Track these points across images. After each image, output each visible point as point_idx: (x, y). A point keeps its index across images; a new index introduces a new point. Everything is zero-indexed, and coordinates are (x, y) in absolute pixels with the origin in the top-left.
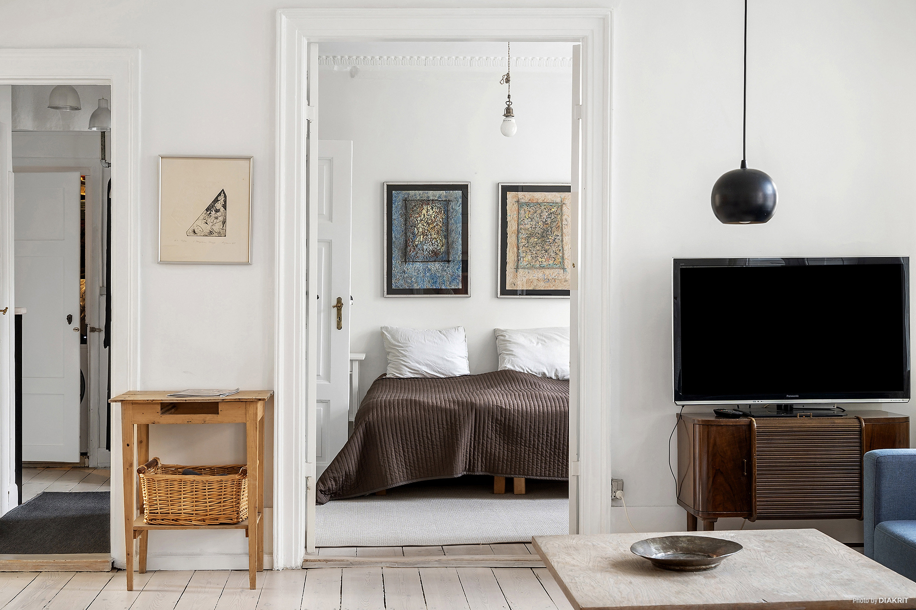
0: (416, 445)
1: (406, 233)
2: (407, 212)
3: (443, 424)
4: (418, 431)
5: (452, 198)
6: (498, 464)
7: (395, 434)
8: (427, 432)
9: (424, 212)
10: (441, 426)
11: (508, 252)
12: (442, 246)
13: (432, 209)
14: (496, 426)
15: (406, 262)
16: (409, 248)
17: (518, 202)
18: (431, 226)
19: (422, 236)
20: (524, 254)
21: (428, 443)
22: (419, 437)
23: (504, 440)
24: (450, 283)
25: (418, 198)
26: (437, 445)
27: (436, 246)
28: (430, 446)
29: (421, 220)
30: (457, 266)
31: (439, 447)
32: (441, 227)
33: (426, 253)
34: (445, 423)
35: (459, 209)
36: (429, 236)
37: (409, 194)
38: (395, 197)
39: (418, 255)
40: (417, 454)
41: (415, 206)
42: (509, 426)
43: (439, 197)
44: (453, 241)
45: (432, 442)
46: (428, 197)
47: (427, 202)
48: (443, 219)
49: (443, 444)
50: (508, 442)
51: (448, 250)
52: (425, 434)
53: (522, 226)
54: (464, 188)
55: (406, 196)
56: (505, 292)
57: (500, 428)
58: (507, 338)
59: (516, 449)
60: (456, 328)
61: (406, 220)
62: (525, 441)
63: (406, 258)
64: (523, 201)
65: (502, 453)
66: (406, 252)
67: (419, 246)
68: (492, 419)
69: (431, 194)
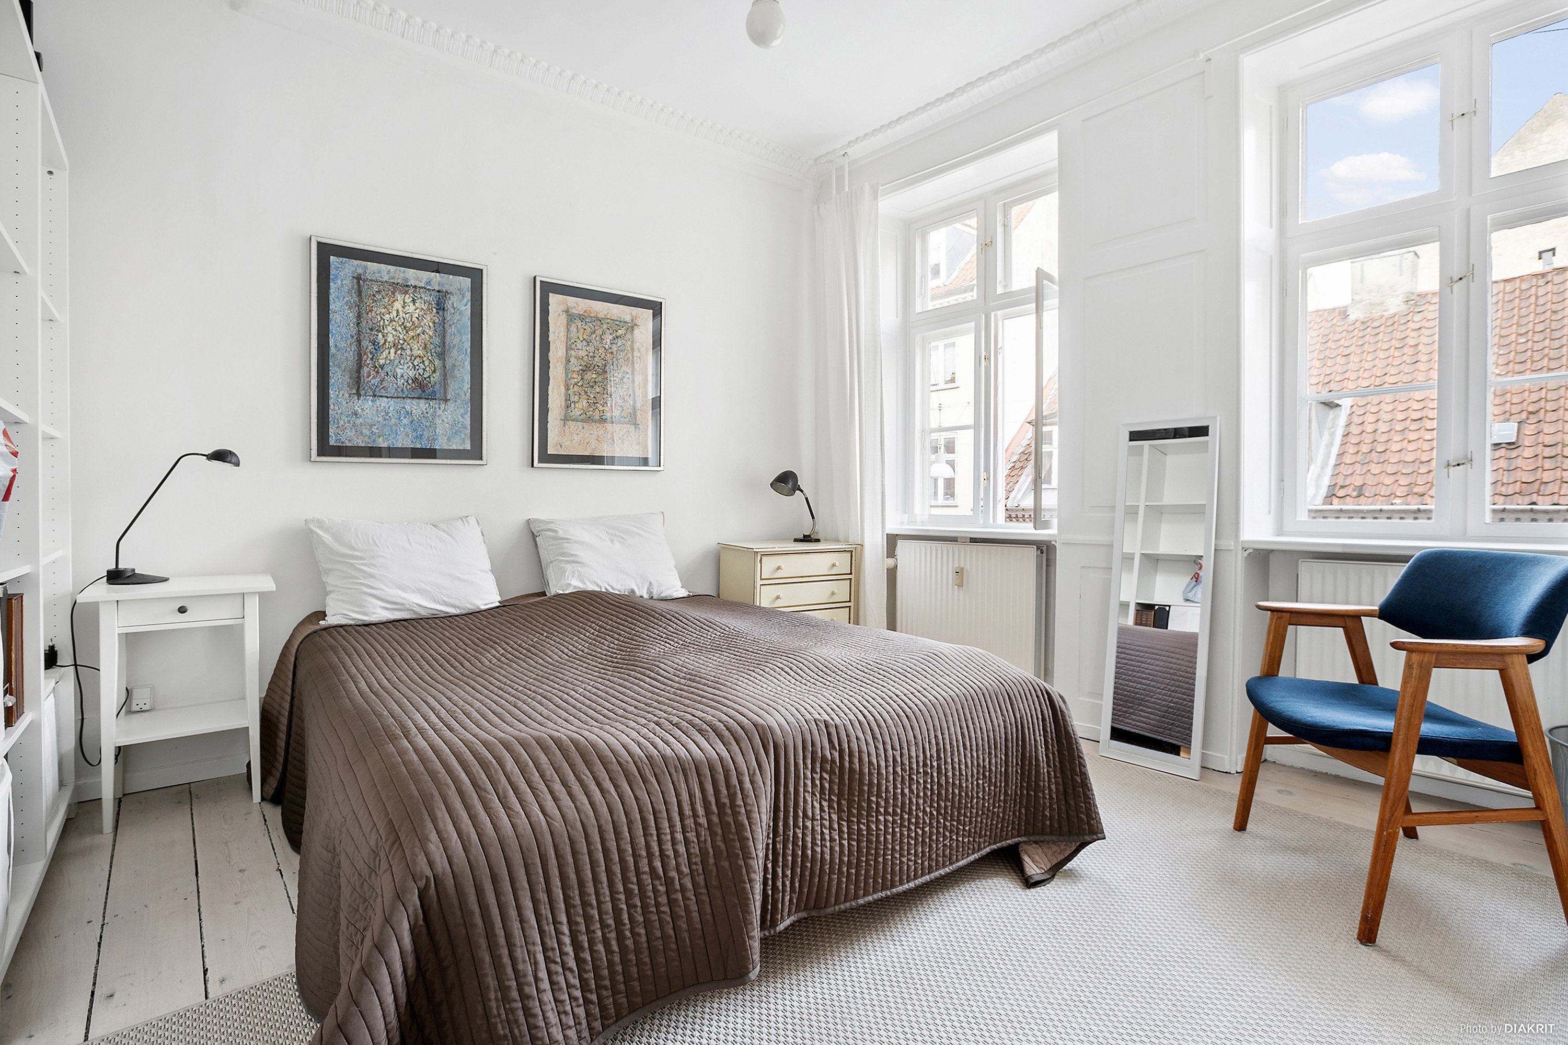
0: (617, 912)
1: (359, 341)
2: (361, 300)
3: (695, 815)
4: (622, 861)
5: (450, 289)
6: (830, 880)
7: (543, 896)
8: (650, 855)
9: (398, 305)
10: (690, 822)
11: (550, 393)
12: (434, 372)
13: (414, 301)
14: (822, 778)
15: (359, 395)
16: (366, 370)
17: (567, 311)
18: (411, 333)
19: (393, 351)
20: (576, 398)
21: (655, 890)
22: (625, 880)
23: (840, 810)
24: (449, 440)
25: (386, 278)
26: (683, 889)
27: (421, 371)
28: (663, 899)
29: (392, 321)
30: (462, 411)
31: (691, 895)
32: (431, 337)
33: (401, 382)
34: (701, 811)
35: (467, 310)
36: (408, 352)
37: (366, 268)
38: (337, 269)
39: (385, 384)
40: (620, 938)
41: (379, 292)
42: (851, 769)
43: (428, 283)
44: (454, 366)
45: (669, 882)
46: (406, 280)
47: (405, 288)
48: (434, 323)
49: (701, 879)
50: (850, 814)
51: (445, 379)
52: (644, 864)
53: (573, 352)
54: (475, 275)
55: (360, 271)
56: (546, 458)
57: (831, 782)
58: (561, 533)
59: (869, 828)
60: (464, 519)
61: (359, 316)
62: (886, 800)
63: (358, 387)
64: (574, 311)
65: (837, 848)
66: (359, 378)
67: (388, 369)
68: (813, 762)
69: (413, 276)
